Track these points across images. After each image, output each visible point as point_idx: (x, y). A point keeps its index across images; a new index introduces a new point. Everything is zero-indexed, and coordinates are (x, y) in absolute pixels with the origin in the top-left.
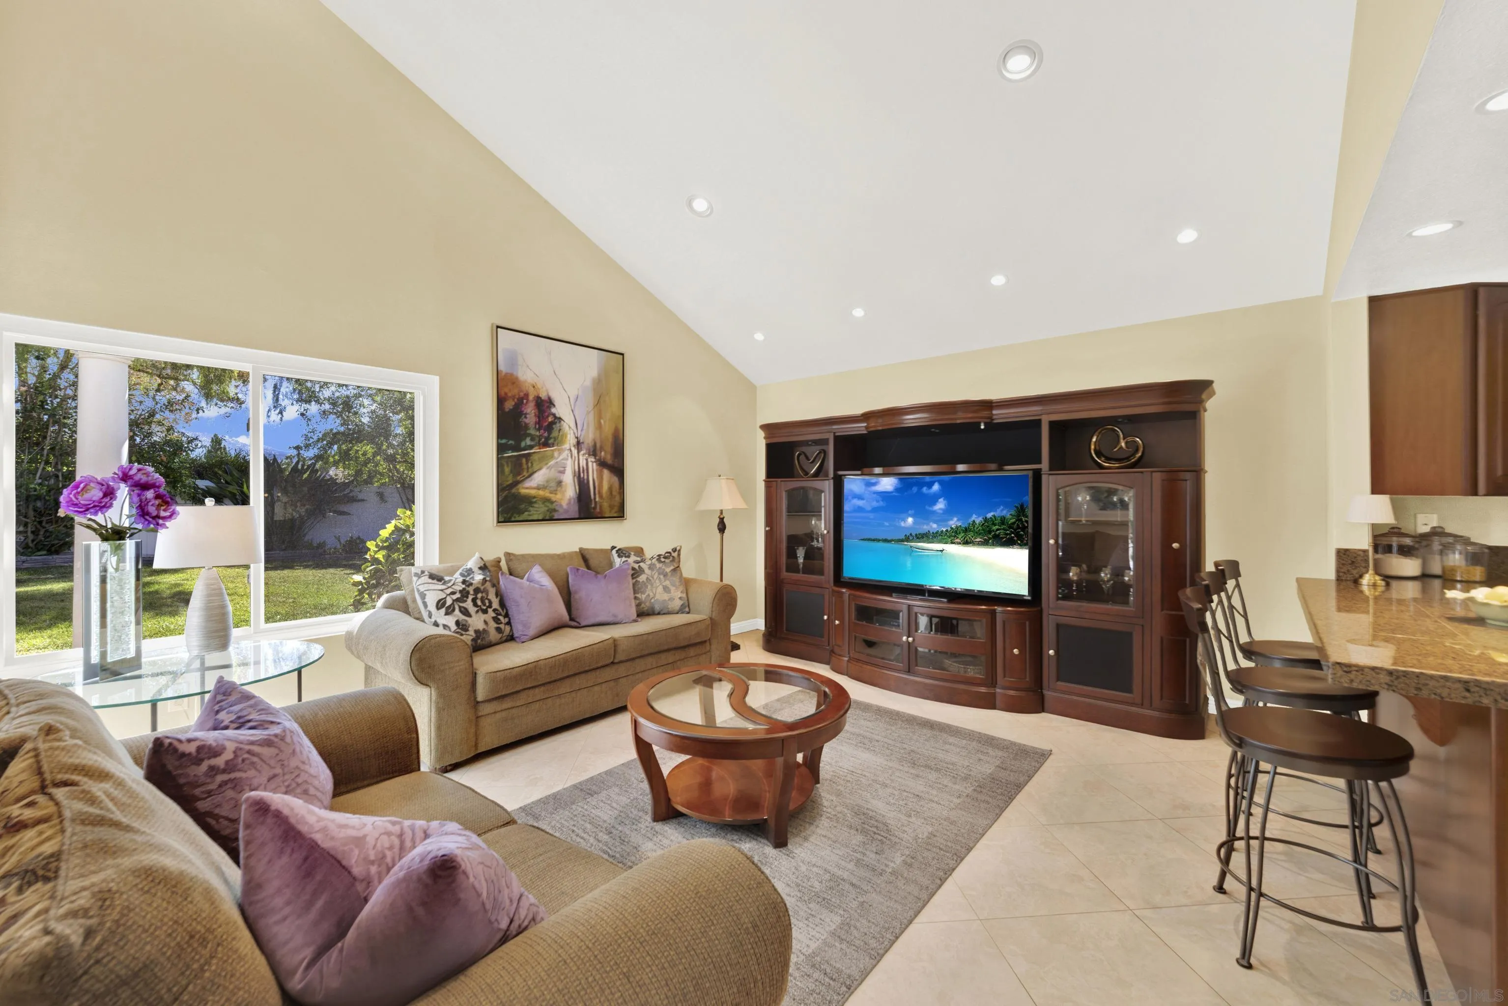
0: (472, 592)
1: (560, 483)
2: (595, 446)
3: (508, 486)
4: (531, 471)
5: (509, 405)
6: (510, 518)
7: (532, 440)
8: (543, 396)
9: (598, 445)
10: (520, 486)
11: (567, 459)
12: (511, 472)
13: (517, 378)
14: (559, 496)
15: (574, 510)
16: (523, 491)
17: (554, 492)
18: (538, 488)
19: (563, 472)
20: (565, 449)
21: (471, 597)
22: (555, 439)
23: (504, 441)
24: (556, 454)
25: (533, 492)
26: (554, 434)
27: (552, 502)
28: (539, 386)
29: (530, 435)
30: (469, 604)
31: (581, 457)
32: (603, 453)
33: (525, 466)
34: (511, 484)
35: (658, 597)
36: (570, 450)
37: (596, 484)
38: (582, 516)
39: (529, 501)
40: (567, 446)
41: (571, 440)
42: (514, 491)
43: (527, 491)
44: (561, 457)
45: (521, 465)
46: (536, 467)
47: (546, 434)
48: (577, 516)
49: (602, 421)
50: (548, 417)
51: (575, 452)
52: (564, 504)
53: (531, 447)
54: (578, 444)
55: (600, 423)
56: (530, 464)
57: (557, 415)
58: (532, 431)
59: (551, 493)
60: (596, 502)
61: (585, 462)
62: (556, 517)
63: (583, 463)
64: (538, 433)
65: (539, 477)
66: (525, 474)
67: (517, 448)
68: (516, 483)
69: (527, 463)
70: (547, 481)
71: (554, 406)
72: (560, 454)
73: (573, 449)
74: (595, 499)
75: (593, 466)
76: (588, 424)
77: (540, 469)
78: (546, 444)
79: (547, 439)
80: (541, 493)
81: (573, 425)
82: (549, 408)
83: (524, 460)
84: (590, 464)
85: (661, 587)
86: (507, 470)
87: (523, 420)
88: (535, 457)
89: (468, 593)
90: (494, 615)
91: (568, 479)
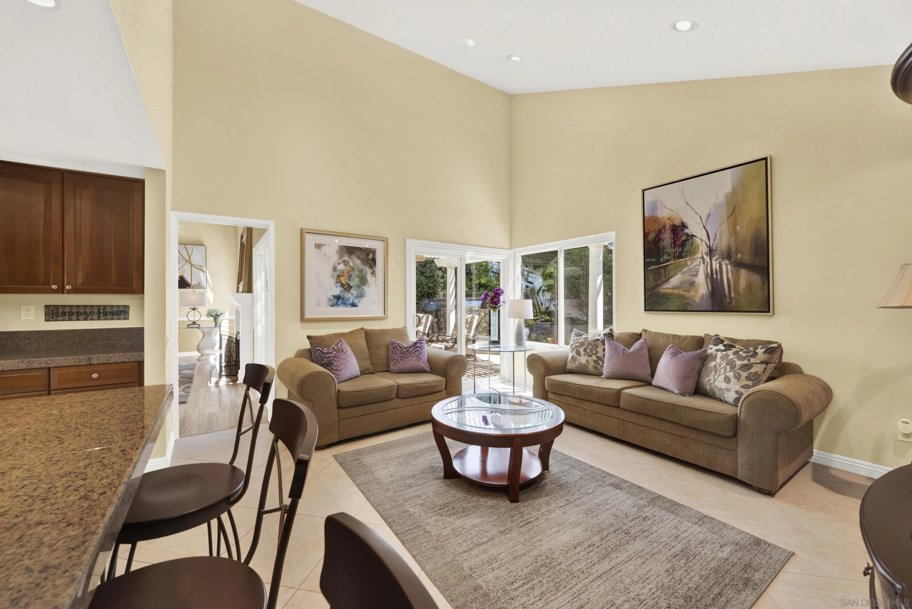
0: (586, 344)
1: (692, 284)
2: (729, 249)
3: (651, 288)
4: (668, 277)
5: (651, 237)
6: (653, 308)
7: (669, 255)
8: (677, 222)
9: (733, 249)
10: (660, 287)
11: (699, 265)
12: (654, 279)
13: (657, 218)
14: (692, 294)
15: (708, 304)
16: (662, 291)
17: (688, 291)
18: (674, 288)
19: (696, 275)
20: (697, 258)
21: (584, 347)
22: (688, 252)
23: (648, 260)
24: (689, 263)
25: (670, 291)
26: (687, 248)
27: (686, 298)
28: (674, 217)
29: (666, 252)
30: (582, 350)
31: (714, 262)
32: (739, 256)
33: (663, 274)
34: (653, 287)
35: (717, 383)
36: (703, 258)
37: (732, 283)
38: (715, 309)
39: (667, 297)
40: (700, 255)
41: (703, 249)
42: (655, 291)
43: (665, 291)
44: (693, 265)
45: (660, 274)
46: (671, 274)
47: (680, 250)
48: (710, 309)
49: (738, 228)
50: (681, 237)
51: (707, 259)
52: (697, 300)
53: (668, 261)
54: (711, 252)
55: (736, 229)
56: (667, 272)
57: (690, 234)
58: (668, 250)
59: (685, 291)
60: (731, 298)
61: (718, 265)
62: (689, 309)
63: (716, 265)
64: (673, 250)
65: (675, 281)
66: (664, 279)
67: (658, 263)
68: (657, 286)
69: (665, 271)
70: (682, 283)
71: (687, 227)
72: (692, 262)
73: (705, 256)
74: (730, 295)
75: (727, 268)
76: (721, 234)
77: (675, 275)
78: (680, 256)
79: (681, 253)
80: (676, 291)
81: (705, 237)
82: (682, 230)
83: (663, 270)
84: (724, 267)
85: (723, 376)
86: (651, 278)
87: (662, 243)
88: (672, 267)
89: (584, 344)
90: (596, 359)
91: (701, 279)
